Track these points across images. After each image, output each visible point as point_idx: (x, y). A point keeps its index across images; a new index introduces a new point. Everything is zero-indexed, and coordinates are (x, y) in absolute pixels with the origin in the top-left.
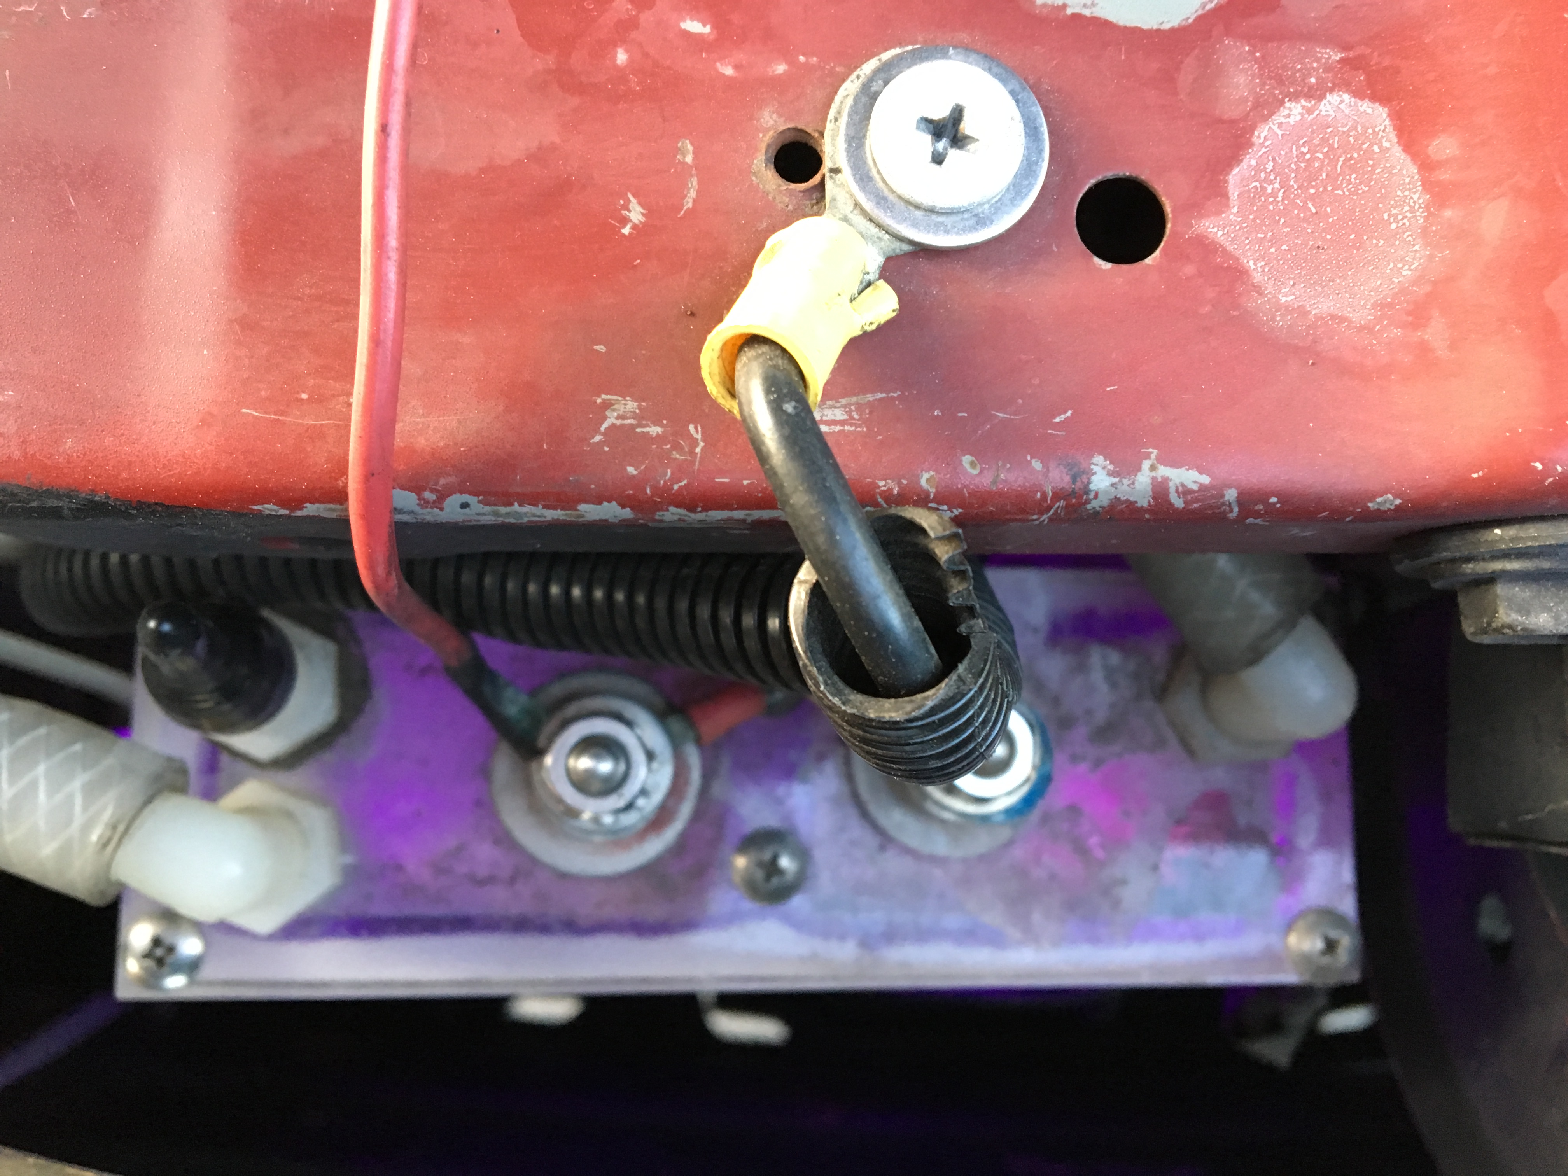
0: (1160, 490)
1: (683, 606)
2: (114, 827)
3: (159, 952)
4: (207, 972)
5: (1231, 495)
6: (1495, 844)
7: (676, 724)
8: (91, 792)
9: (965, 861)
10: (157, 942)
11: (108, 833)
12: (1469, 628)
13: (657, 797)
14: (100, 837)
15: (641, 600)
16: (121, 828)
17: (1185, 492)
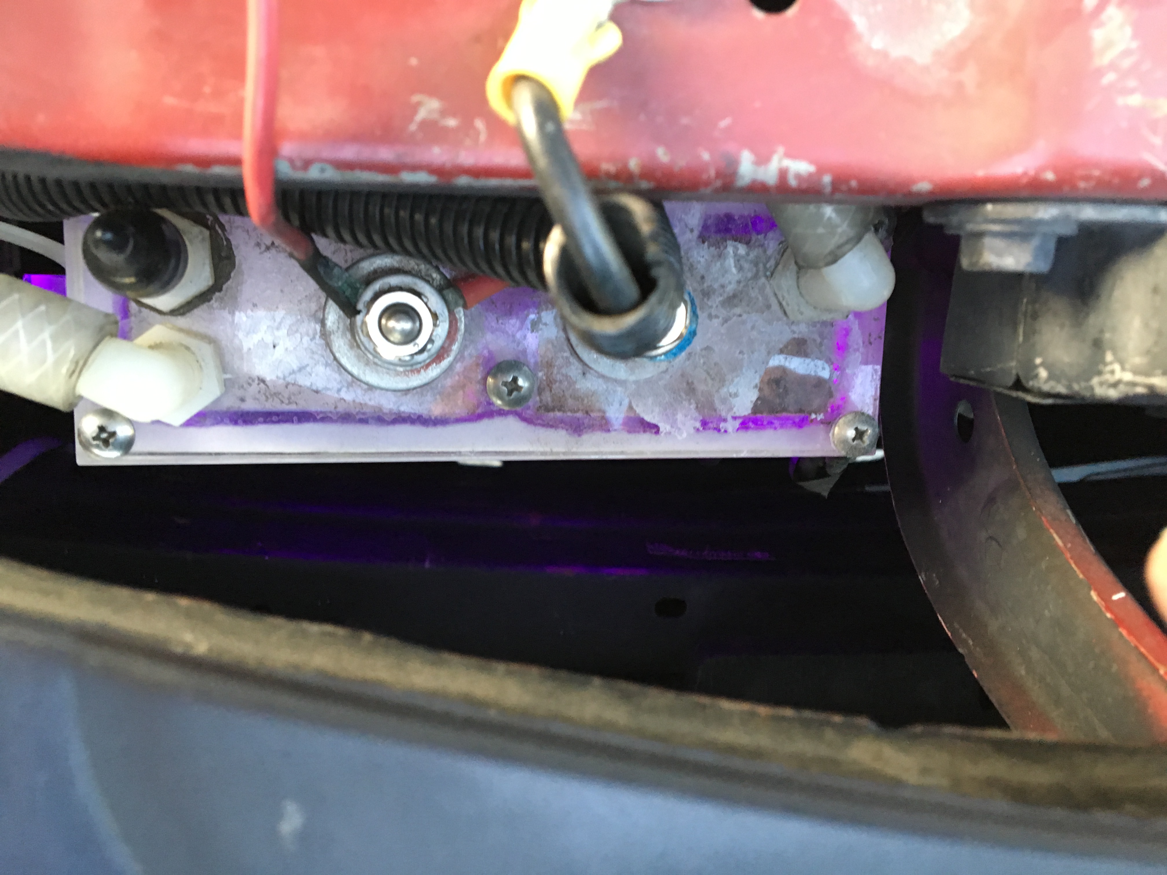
0: (783, 174)
1: (464, 229)
2: (77, 363)
3: (104, 435)
4: (136, 448)
5: (827, 179)
6: (966, 382)
7: (450, 295)
8: (55, 338)
9: (636, 382)
10: (102, 429)
11: (72, 368)
12: (965, 262)
13: (439, 343)
14: (68, 370)
15: (433, 221)
16: (81, 363)
17: (798, 176)
